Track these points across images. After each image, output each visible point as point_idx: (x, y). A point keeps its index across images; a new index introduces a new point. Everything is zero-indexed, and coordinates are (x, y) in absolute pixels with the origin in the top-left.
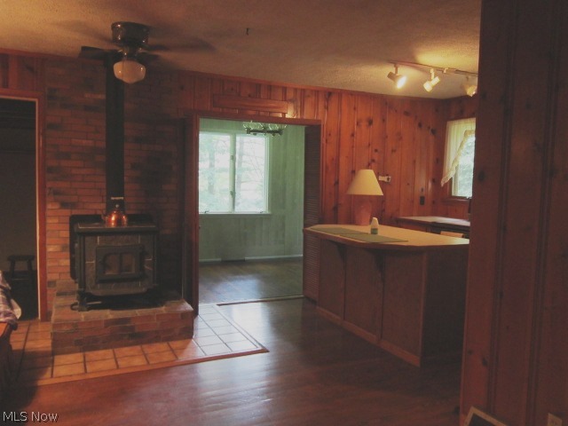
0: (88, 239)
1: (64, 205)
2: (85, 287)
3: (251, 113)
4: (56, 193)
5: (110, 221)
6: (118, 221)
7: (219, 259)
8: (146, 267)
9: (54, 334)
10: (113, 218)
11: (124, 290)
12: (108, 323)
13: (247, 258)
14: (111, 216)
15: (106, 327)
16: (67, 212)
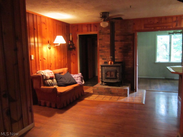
0: (103, 67)
1: (103, 59)
2: (102, 80)
3: (158, 28)
4: (101, 56)
5: (109, 63)
6: (111, 63)
7: (164, 78)
8: (117, 76)
9: (93, 89)
10: (110, 62)
11: (112, 81)
12: (105, 89)
13: (175, 78)
14: (109, 62)
15: (104, 90)
16: (104, 61)
